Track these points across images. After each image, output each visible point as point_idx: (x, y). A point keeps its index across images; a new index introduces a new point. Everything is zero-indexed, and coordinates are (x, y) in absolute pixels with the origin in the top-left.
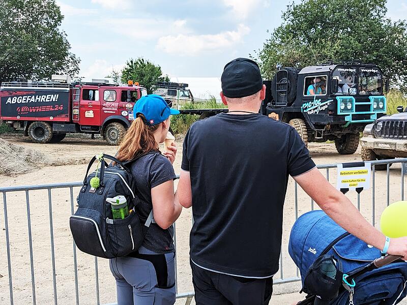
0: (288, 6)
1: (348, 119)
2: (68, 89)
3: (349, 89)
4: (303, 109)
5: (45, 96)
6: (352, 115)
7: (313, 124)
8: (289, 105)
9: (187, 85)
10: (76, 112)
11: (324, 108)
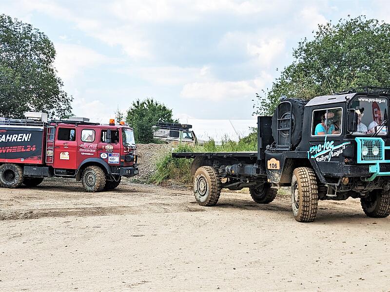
0: (300, 43)
1: (375, 170)
2: (42, 128)
3: (376, 128)
4: (311, 155)
5: (17, 136)
6: (380, 164)
7: (324, 176)
8: (293, 148)
9: (191, 127)
10: (50, 153)
11: (337, 154)
